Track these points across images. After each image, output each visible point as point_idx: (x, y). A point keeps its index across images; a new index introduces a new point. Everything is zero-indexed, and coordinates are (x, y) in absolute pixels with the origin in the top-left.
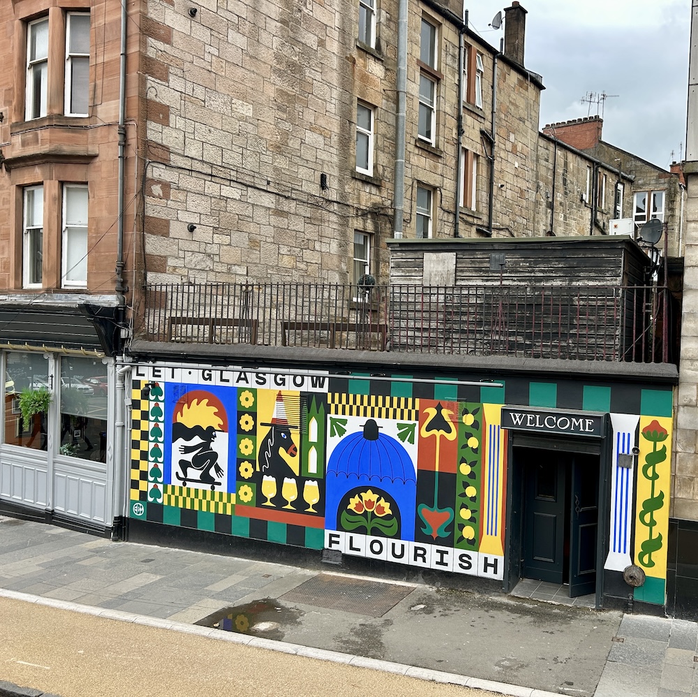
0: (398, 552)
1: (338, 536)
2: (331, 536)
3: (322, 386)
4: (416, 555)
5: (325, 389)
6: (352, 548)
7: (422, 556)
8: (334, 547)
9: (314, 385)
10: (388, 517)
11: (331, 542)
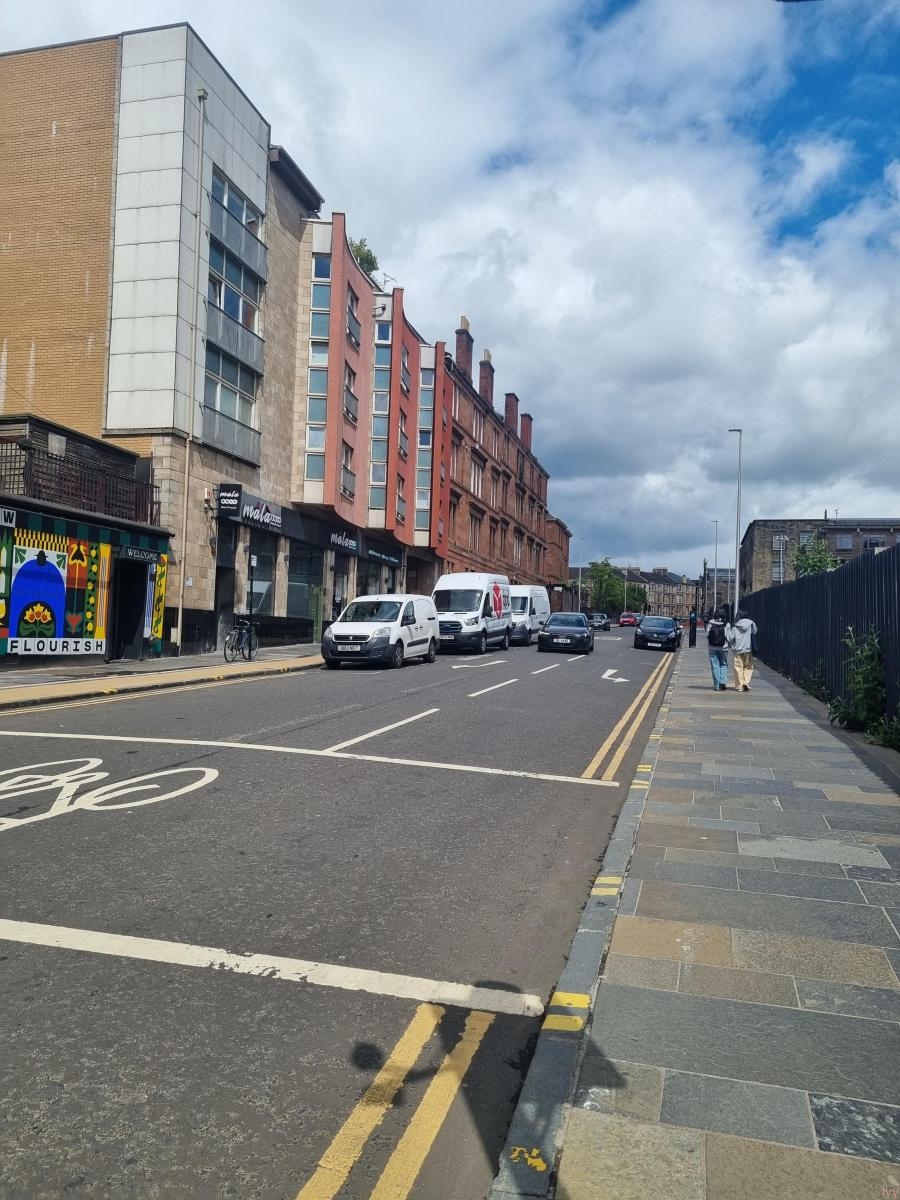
0: (53, 647)
1: (17, 642)
2: (12, 642)
3: (11, 522)
4: (64, 647)
5: (13, 525)
6: (26, 650)
7: (66, 647)
8: (15, 651)
9: (6, 521)
10: (49, 623)
11: (12, 647)
